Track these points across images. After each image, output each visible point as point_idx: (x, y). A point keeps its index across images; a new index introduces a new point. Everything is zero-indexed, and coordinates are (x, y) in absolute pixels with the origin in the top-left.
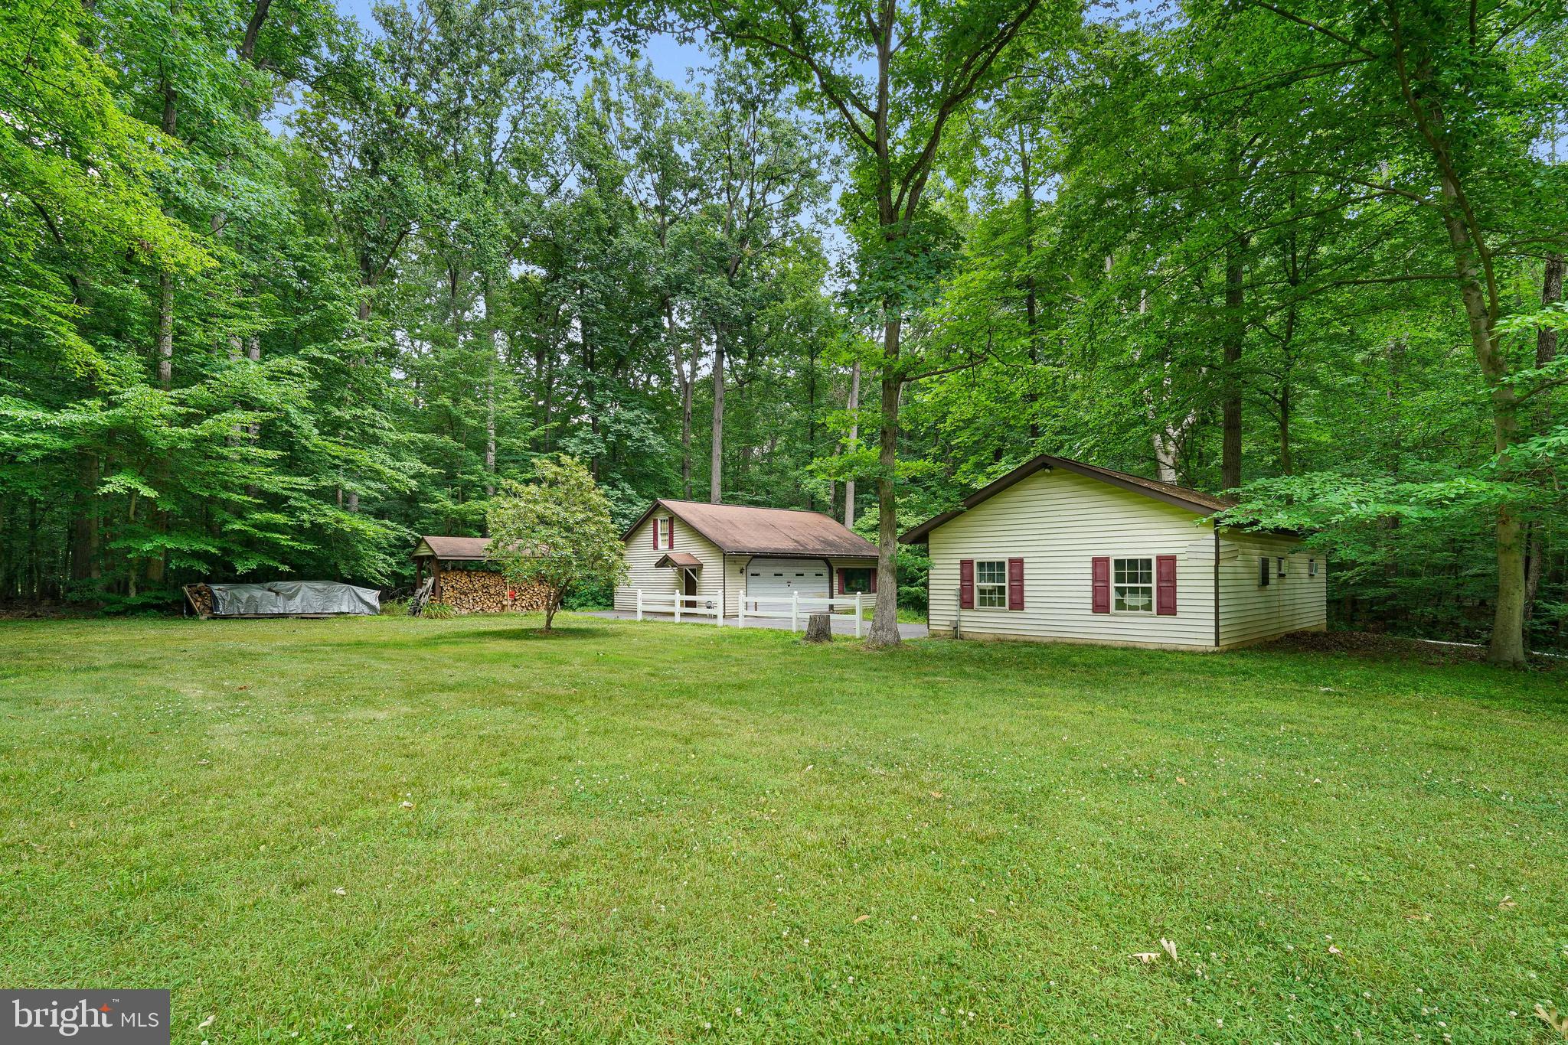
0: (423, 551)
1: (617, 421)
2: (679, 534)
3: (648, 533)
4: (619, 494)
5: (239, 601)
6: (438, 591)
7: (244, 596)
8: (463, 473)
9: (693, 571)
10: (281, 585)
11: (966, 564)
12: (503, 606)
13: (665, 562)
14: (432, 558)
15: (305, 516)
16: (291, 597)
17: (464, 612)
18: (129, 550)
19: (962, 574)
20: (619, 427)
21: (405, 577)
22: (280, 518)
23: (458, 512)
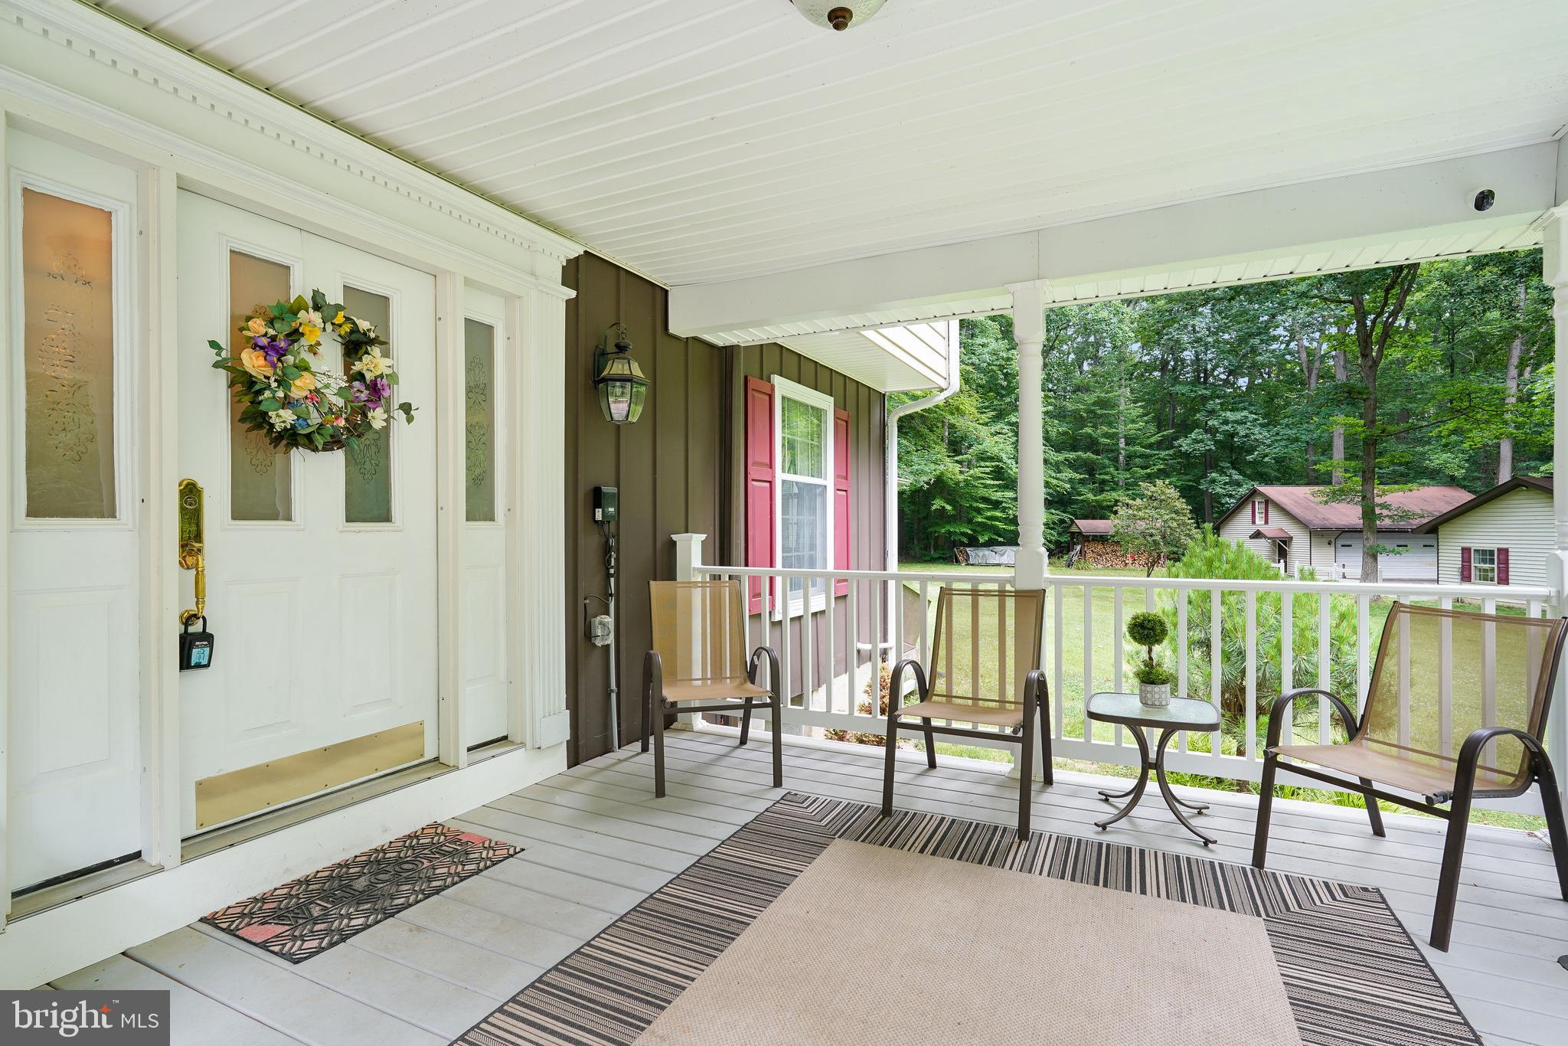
0: (1074, 529)
1: (1226, 422)
2: (1273, 514)
3: (1248, 510)
4: (1227, 479)
5: (978, 556)
6: (1083, 553)
7: (981, 554)
8: (1100, 474)
9: (1285, 542)
10: (998, 548)
11: (1466, 551)
12: (1126, 564)
13: (1257, 535)
14: (1080, 533)
15: (1011, 512)
16: (1002, 555)
17: (1100, 566)
18: (935, 532)
19: (1463, 557)
20: (1226, 428)
21: (1062, 543)
22: (998, 514)
23: (1096, 501)
